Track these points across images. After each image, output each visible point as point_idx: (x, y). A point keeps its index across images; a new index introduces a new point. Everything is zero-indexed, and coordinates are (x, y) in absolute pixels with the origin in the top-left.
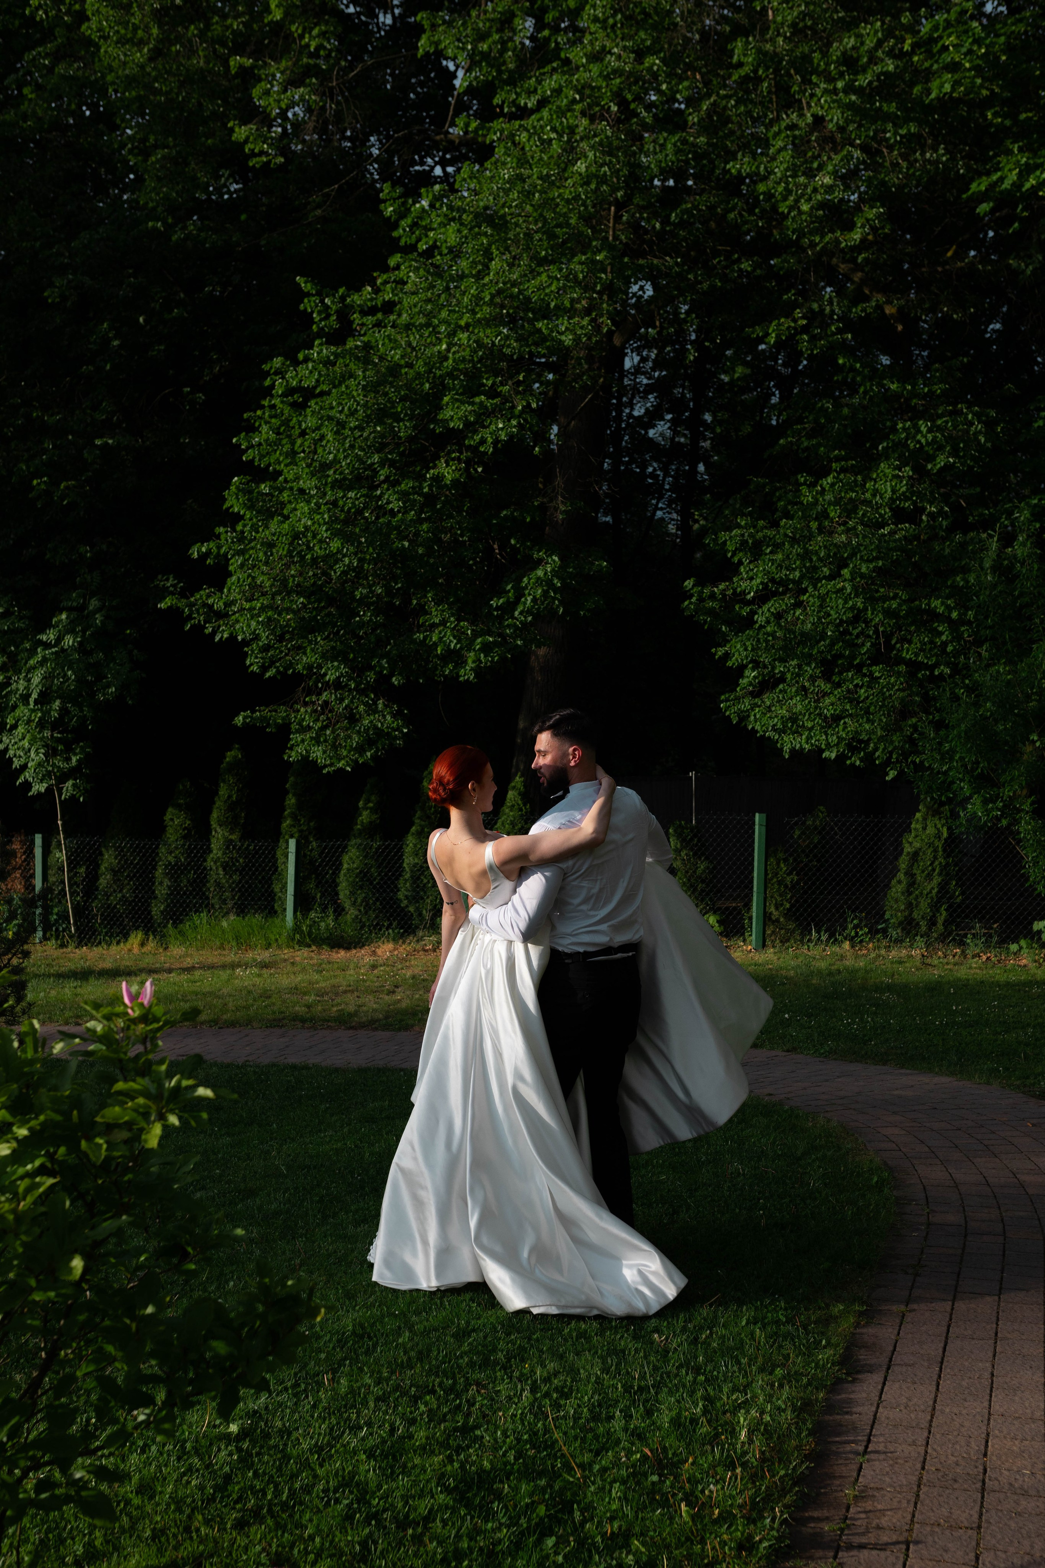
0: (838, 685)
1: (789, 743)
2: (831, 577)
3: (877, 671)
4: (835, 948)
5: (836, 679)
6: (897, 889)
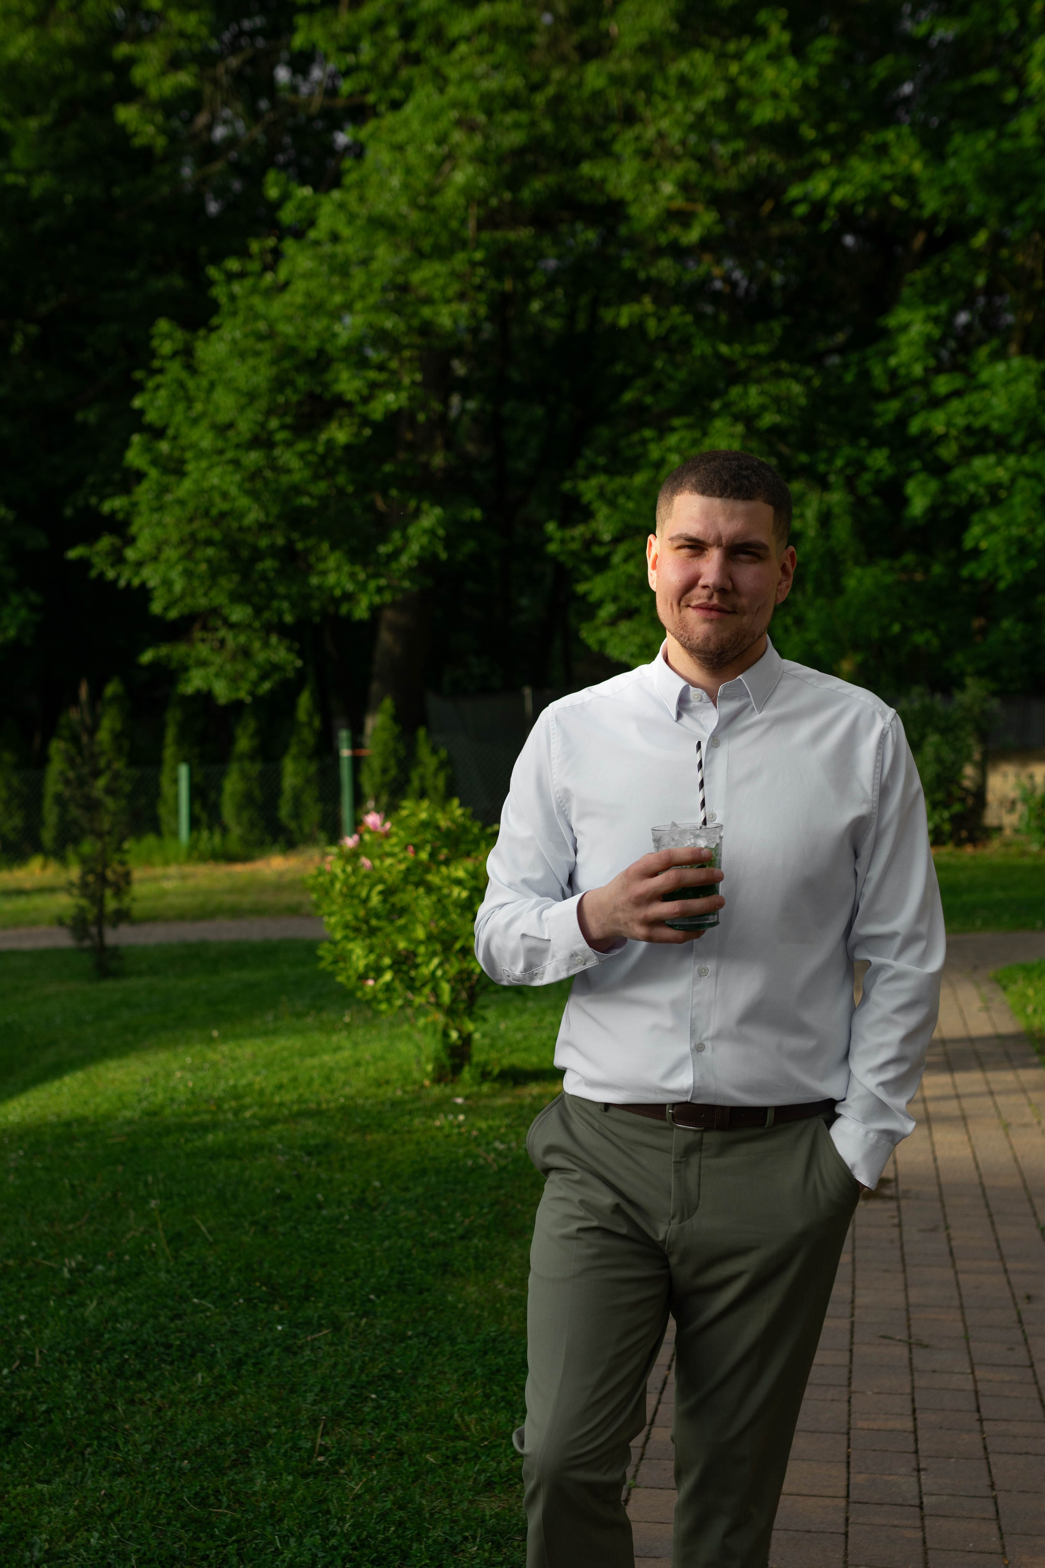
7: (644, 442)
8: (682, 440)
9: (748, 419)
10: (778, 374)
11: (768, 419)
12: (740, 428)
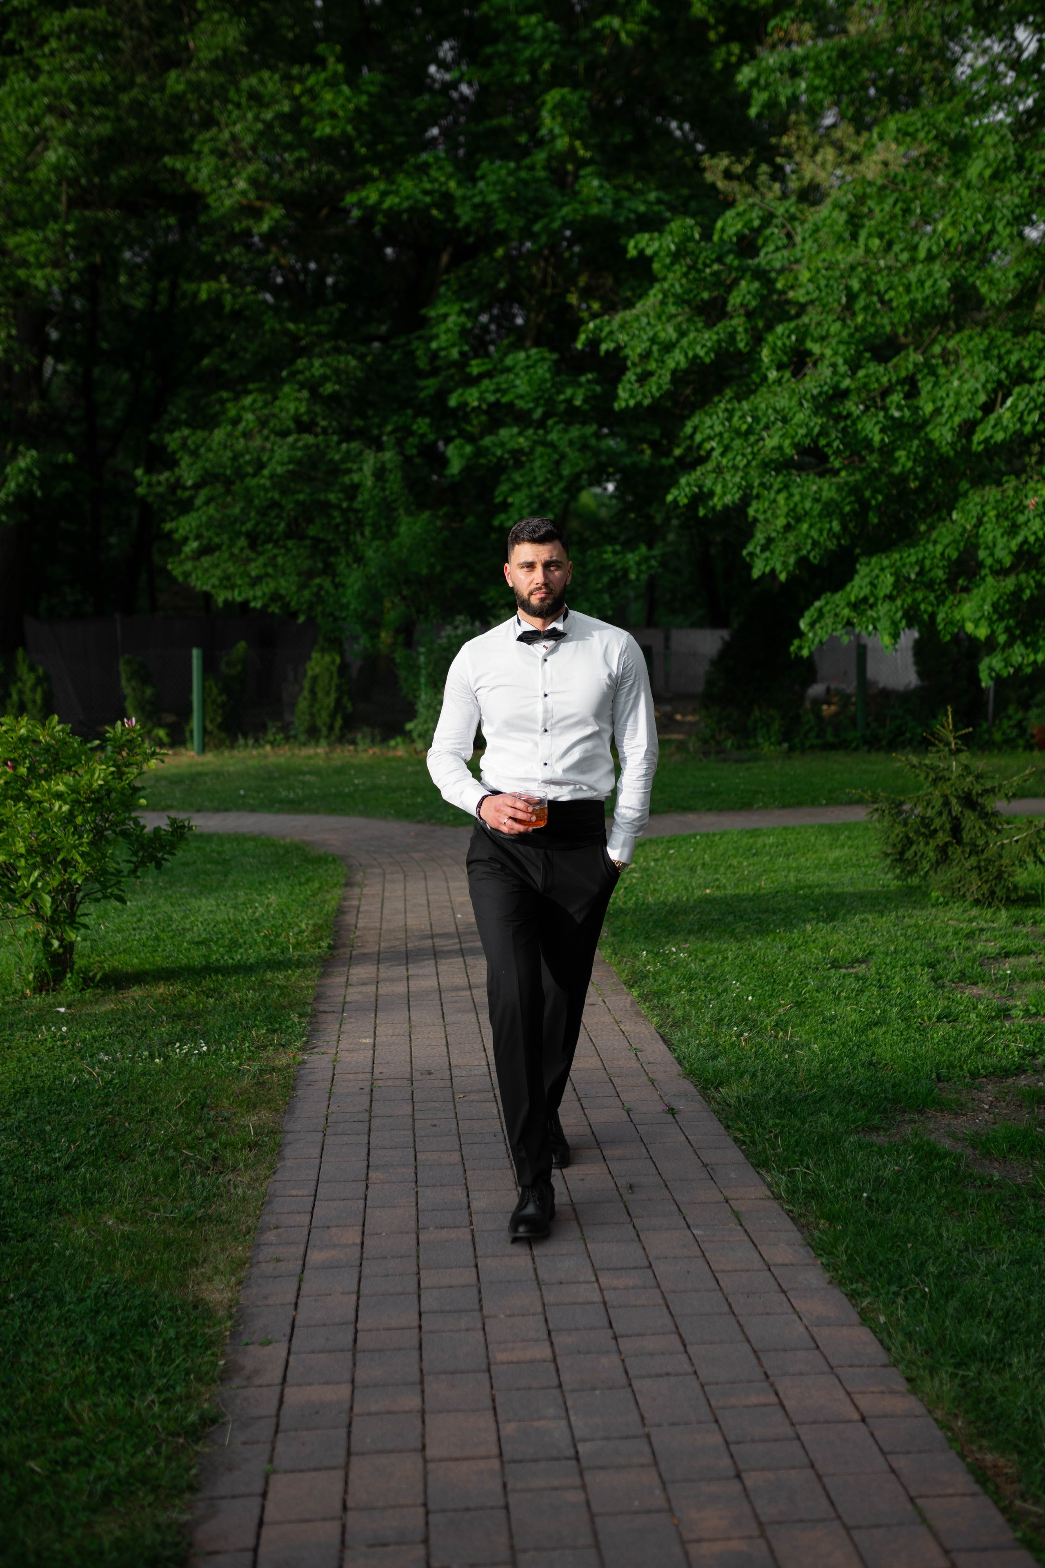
0: (261, 554)
1: (221, 597)
2: (254, 475)
3: (290, 544)
4: (261, 751)
5: (260, 549)
6: (303, 704)
7: (222, 402)
8: (255, 401)
9: (313, 387)
10: (337, 350)
11: (329, 388)
12: (305, 394)
